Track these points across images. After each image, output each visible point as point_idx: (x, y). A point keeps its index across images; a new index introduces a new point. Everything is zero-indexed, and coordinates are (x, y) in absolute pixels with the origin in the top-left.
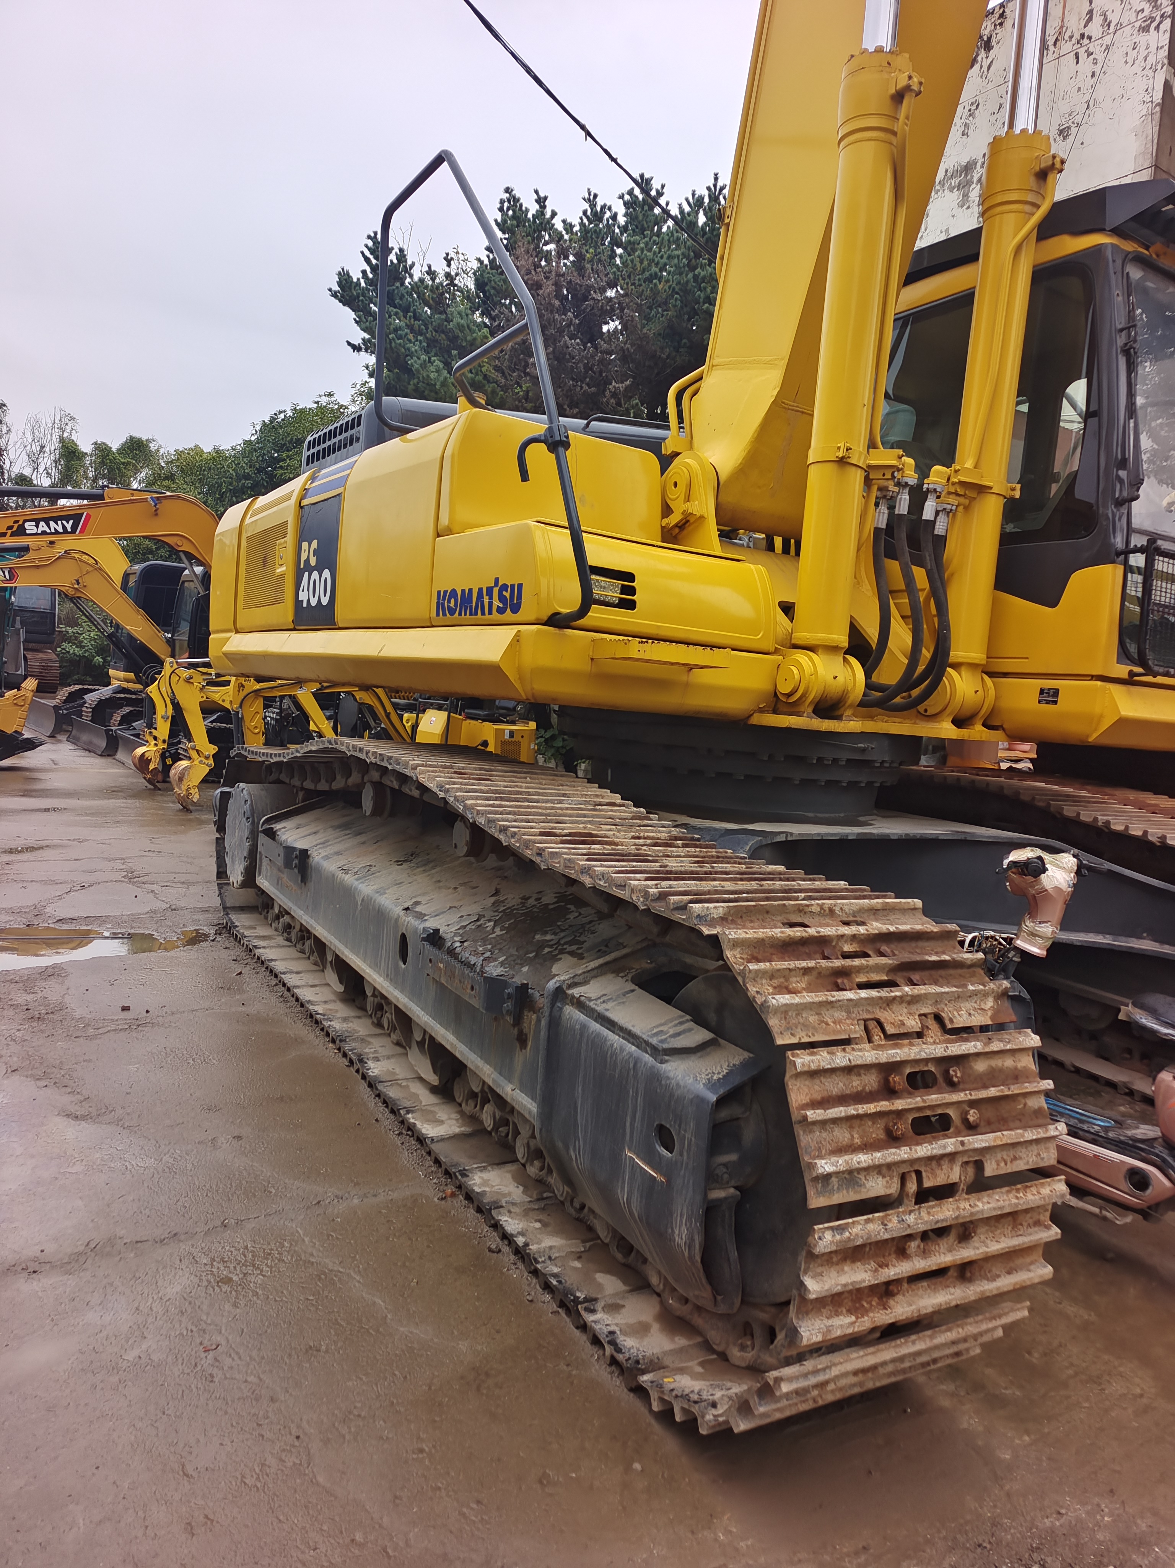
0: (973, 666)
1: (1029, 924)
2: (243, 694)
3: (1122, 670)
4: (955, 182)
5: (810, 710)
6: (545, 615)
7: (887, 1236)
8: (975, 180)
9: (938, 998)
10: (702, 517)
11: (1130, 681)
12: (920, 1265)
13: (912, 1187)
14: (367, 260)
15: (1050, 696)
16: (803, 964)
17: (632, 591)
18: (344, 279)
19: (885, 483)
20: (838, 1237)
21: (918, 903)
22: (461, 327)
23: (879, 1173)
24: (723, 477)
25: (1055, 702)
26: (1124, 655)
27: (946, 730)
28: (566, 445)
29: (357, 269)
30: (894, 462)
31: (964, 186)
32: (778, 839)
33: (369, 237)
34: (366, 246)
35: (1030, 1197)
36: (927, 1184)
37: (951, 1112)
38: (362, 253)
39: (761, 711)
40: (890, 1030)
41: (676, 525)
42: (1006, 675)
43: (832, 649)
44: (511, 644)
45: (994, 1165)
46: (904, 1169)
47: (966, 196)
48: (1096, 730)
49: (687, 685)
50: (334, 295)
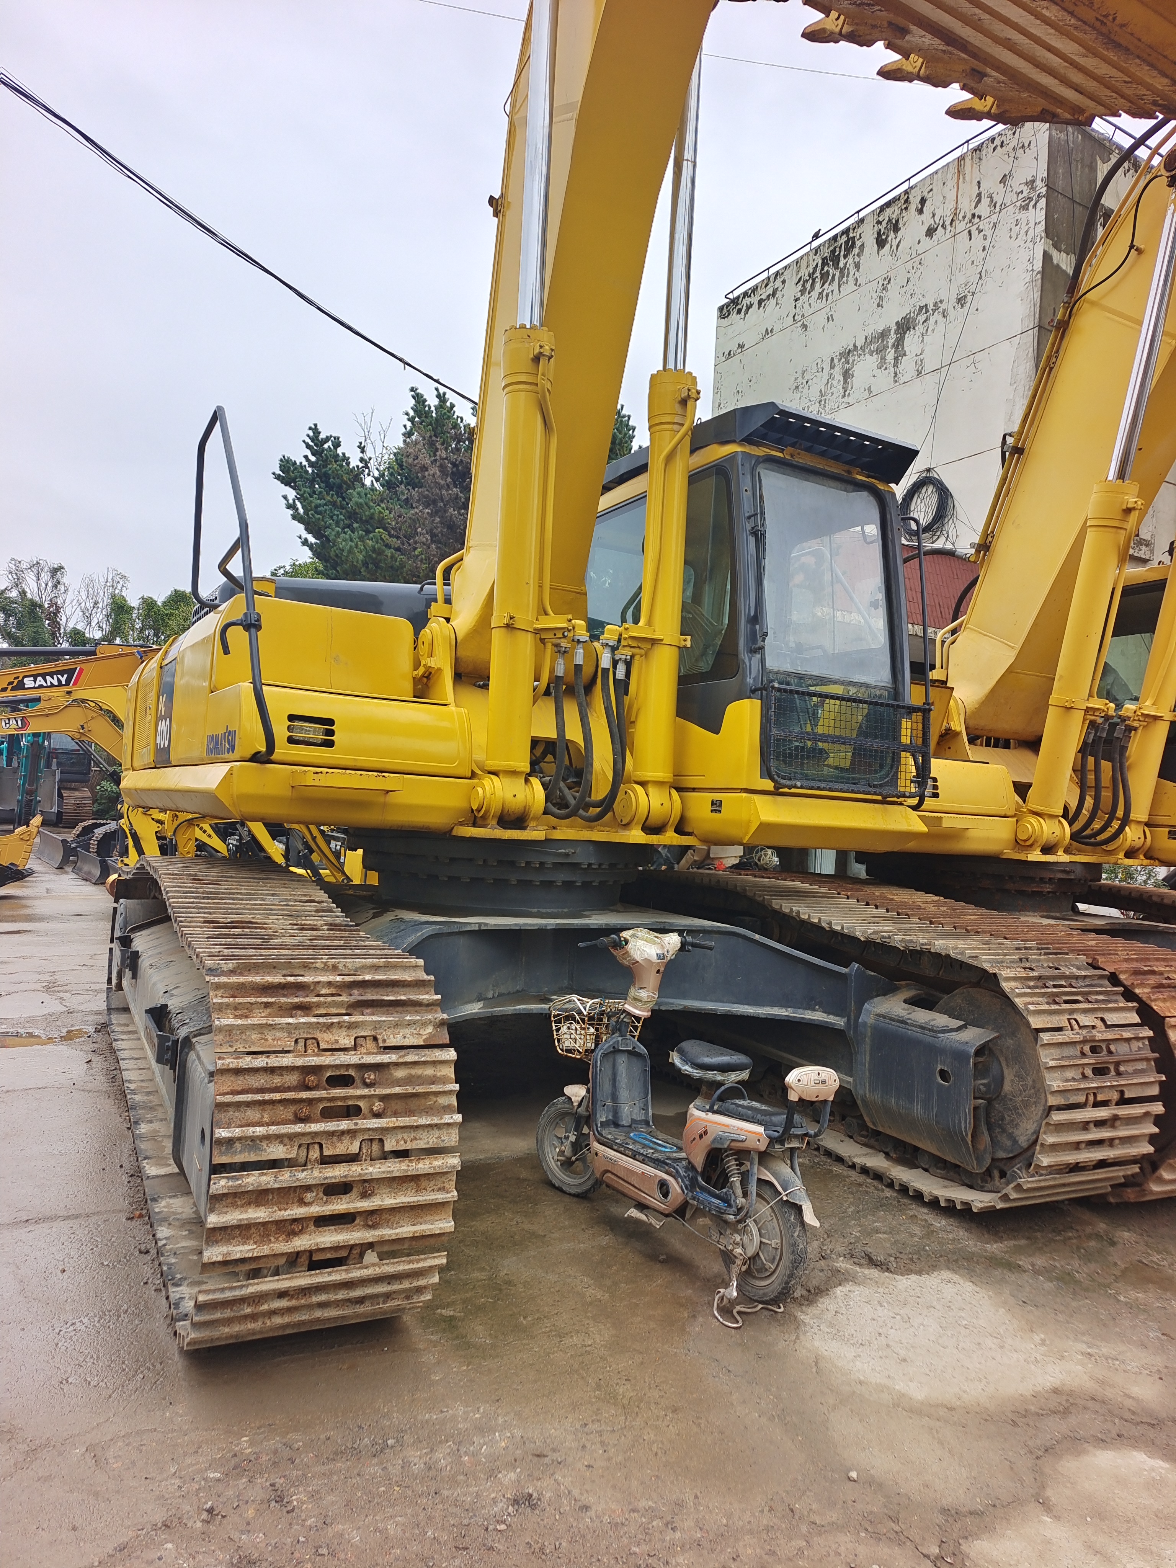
0: (659, 784)
1: (633, 992)
2: (176, 823)
3: (769, 785)
4: (873, 347)
5: (494, 822)
6: (248, 754)
7: (276, 1186)
8: (890, 345)
9: (377, 1025)
10: (439, 670)
11: (776, 793)
12: (316, 1210)
13: (315, 1154)
14: (308, 446)
15: (717, 806)
16: (265, 1000)
17: (331, 733)
18: (286, 465)
19: (558, 641)
20: (231, 1183)
21: (421, 962)
22: (359, 505)
23: (281, 1142)
24: (460, 637)
25: (720, 812)
26: (766, 773)
27: (636, 836)
28: (258, 627)
29: (299, 454)
30: (564, 625)
31: (881, 351)
32: (468, 928)
33: (310, 428)
34: (308, 436)
35: (420, 1165)
36: (326, 1153)
37: (361, 1104)
38: (304, 441)
39: (461, 824)
40: (323, 1046)
41: (423, 676)
42: (694, 790)
43: (514, 773)
44: (225, 777)
45: (394, 1143)
46: (306, 1140)
47: (883, 358)
48: (747, 833)
49: (385, 805)
50: (278, 477)
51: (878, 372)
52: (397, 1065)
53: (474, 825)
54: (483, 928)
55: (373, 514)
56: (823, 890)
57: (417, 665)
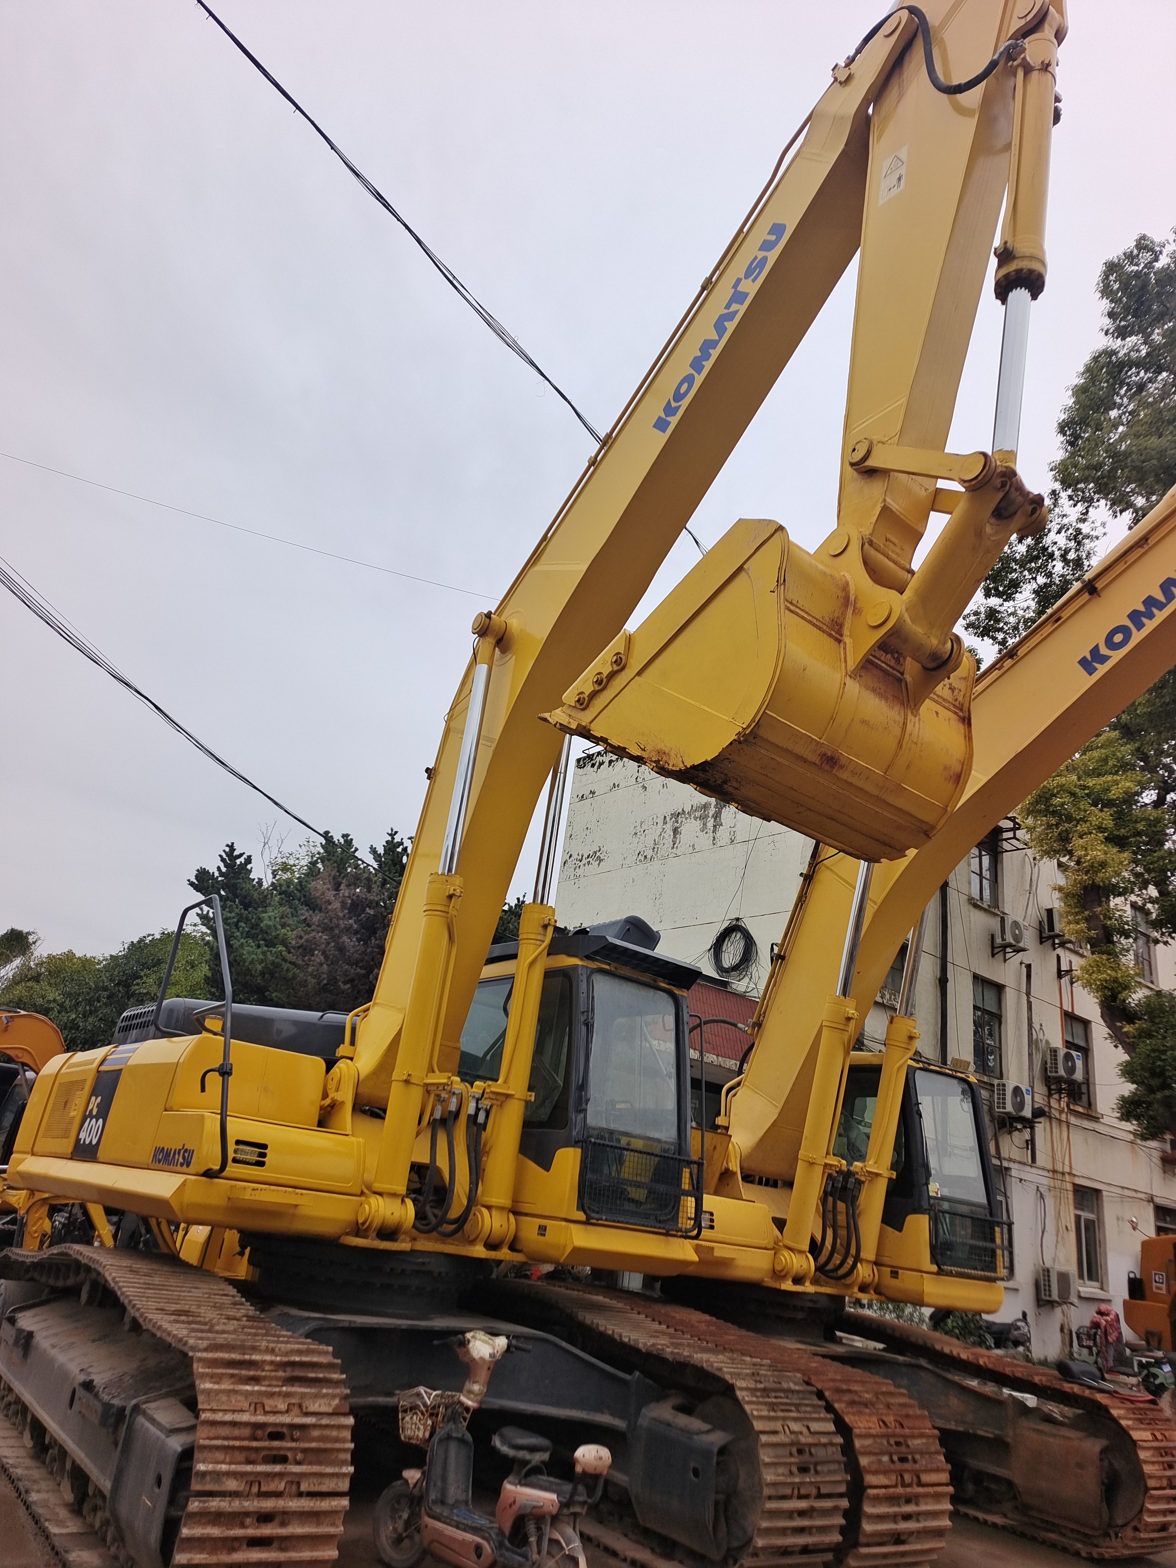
0: (501, 1208)
1: (467, 1385)
3: (581, 1216)
4: (698, 814)
5: (374, 1234)
6: (202, 1171)
7: (229, 1511)
8: (710, 815)
9: (303, 1396)
10: (343, 1103)
11: (587, 1223)
12: (251, 1532)
13: (255, 1489)
14: (223, 860)
15: (542, 1230)
16: (231, 1371)
17: (264, 1155)
18: (202, 874)
19: (439, 1093)
20: (202, 1507)
21: (330, 1349)
22: (269, 927)
23: (235, 1478)
24: (361, 1077)
25: (544, 1235)
26: (581, 1207)
27: (479, 1251)
28: (229, 1074)
29: (214, 865)
30: (445, 1081)
31: (703, 818)
33: (227, 846)
34: (224, 851)
35: (323, 1504)
36: (263, 1489)
37: (289, 1454)
38: (221, 856)
39: (347, 1234)
40: (267, 1409)
41: (329, 1106)
42: (526, 1215)
43: (394, 1195)
44: (179, 1188)
45: (307, 1485)
46: (251, 1478)
47: (705, 824)
48: (563, 1254)
49: (293, 1216)
50: (192, 884)
51: (700, 834)
52: (315, 1426)
53: (357, 1235)
54: (353, 1325)
55: (278, 935)
56: (620, 1305)
57: (325, 1095)
